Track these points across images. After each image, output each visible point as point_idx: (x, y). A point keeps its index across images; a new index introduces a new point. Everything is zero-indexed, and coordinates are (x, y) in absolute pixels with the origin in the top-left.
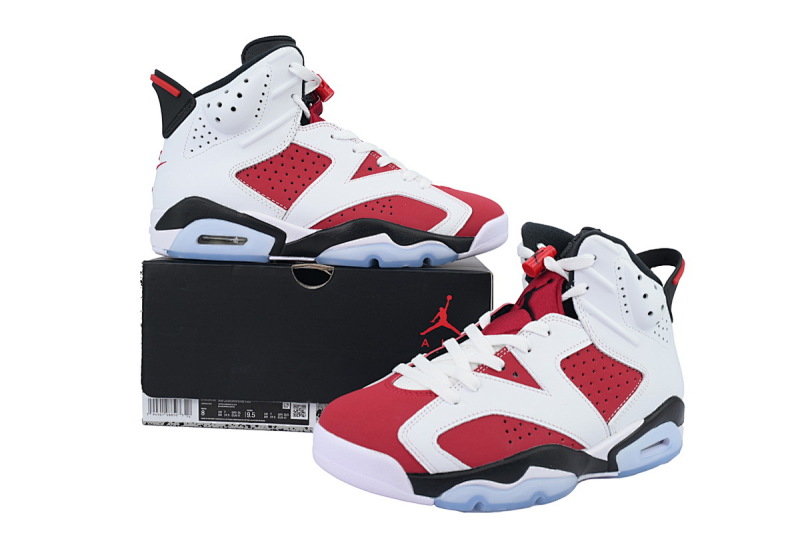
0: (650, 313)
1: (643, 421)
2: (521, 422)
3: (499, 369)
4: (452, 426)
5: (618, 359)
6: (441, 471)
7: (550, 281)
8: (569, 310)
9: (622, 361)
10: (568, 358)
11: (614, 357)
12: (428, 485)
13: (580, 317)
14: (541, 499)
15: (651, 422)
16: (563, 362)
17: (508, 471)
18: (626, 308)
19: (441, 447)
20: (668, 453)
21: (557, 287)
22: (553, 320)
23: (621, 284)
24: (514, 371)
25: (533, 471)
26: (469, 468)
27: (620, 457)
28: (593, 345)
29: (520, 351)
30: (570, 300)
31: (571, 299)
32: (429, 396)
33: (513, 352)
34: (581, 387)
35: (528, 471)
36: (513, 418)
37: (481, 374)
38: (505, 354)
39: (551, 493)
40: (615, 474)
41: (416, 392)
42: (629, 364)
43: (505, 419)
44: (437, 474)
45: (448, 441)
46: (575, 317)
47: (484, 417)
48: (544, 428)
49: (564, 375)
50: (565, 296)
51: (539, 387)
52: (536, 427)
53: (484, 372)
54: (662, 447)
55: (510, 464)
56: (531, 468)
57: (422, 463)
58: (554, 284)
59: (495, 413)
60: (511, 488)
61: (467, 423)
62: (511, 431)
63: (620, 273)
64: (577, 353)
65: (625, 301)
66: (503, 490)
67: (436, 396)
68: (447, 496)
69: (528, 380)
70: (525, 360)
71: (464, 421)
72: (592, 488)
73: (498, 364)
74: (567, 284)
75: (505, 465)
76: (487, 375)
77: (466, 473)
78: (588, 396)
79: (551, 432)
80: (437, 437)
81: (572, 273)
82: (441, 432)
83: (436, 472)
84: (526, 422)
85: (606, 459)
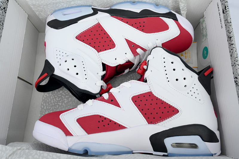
0: (73, 59)
1: (78, 22)
3: (139, 49)
9: (167, 102)
10: (110, 49)
11: (163, 100)
16: (114, 47)
18: (83, 63)
22: (113, 63)
24: (133, 47)
25: (137, 11)
28: (98, 52)
29: (129, 54)
31: (103, 71)
33: (132, 54)
35: (140, 11)
36: (140, 30)
38: (135, 54)
42: (82, 43)
43: (143, 30)
46: (103, 64)
47: (150, 33)
48: (129, 25)
51: (126, 40)
52: (132, 25)
62: (142, 26)
63: (86, 77)
65: (84, 66)
69: (129, 43)
70: (128, 50)
74: (103, 78)
76: (144, 48)
79: (127, 23)
80: (169, 29)
82: (166, 31)
83: (170, 19)
84: (135, 28)
85: (98, 12)
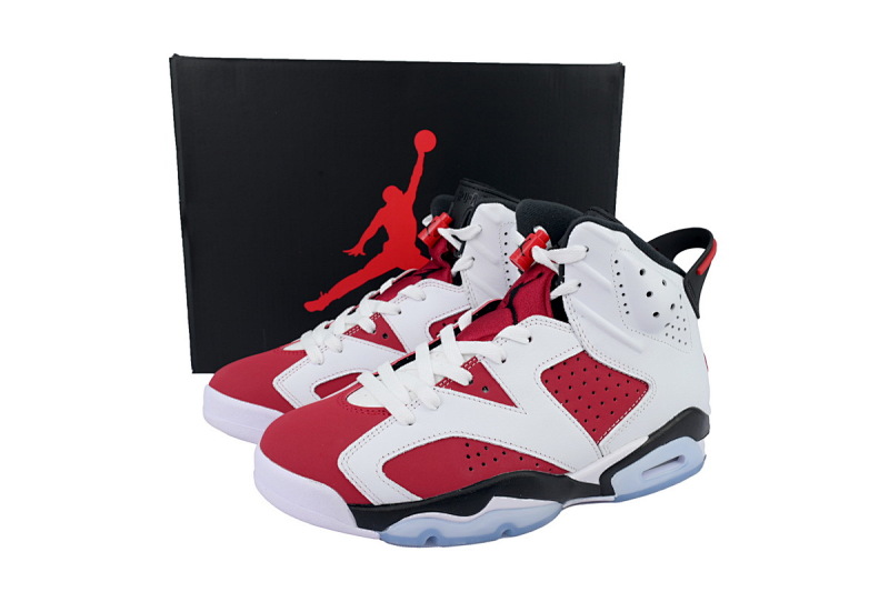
0: (656, 314)
1: (646, 439)
2: (487, 446)
3: (465, 383)
4: (403, 451)
5: (616, 368)
6: (387, 503)
7: (540, 276)
8: (558, 311)
9: (621, 370)
10: (552, 368)
11: (611, 366)
12: (372, 517)
13: (570, 320)
14: (508, 532)
15: (658, 439)
16: (544, 374)
17: (467, 501)
18: (626, 309)
19: (387, 475)
20: (682, 471)
21: (546, 284)
22: (538, 325)
23: (619, 280)
24: (483, 384)
25: (497, 502)
26: (419, 499)
27: (616, 480)
28: (584, 352)
29: (493, 362)
30: (560, 299)
31: (561, 297)
32: (382, 414)
33: (484, 363)
34: (566, 403)
35: (491, 502)
36: (477, 441)
37: (443, 389)
38: (474, 366)
39: (521, 525)
40: (612, 498)
41: (368, 409)
42: (631, 374)
43: (467, 442)
44: (383, 505)
45: (395, 469)
46: (565, 319)
47: (442, 440)
48: (514, 451)
49: (545, 389)
50: (554, 294)
51: (512, 404)
52: (505, 451)
53: (447, 387)
54: (675, 466)
55: (469, 494)
56: (494, 498)
57: (363, 493)
58: (543, 278)
59: (456, 435)
60: (470, 521)
61: (421, 447)
62: (474, 456)
63: (617, 268)
64: (564, 363)
65: (625, 300)
66: (460, 523)
67: (390, 415)
68: (394, 529)
69: (502, 397)
70: (497, 373)
71: (418, 444)
72: (578, 516)
73: (464, 378)
74: (557, 278)
75: (463, 496)
76: (450, 390)
77: (418, 504)
78: (574, 412)
79: (522, 456)
80: (382, 464)
81: (562, 267)
82: (388, 458)
83: (380, 503)
84: (493, 445)
85: (597, 482)
